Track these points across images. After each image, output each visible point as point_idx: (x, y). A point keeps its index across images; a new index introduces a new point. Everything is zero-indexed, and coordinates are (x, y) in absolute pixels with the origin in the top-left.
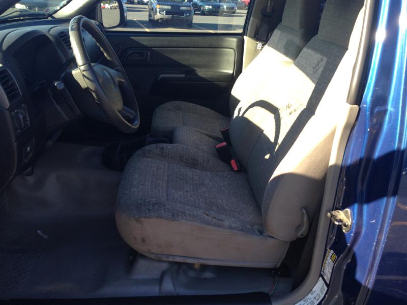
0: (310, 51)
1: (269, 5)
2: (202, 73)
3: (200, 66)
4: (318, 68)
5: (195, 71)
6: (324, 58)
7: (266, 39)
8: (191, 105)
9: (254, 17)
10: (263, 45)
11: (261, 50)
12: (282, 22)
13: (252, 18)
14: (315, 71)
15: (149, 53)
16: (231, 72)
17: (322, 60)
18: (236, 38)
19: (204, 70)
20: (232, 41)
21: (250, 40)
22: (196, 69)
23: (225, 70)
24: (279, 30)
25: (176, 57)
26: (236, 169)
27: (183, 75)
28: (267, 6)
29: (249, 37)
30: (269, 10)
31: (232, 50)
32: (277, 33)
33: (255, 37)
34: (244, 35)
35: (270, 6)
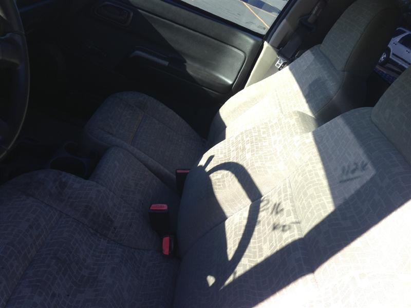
0: (347, 130)
1: (314, 12)
2: (192, 68)
3: (194, 59)
4: (351, 176)
5: (185, 62)
6: (370, 166)
7: (292, 58)
8: (162, 107)
9: (287, 20)
10: (284, 64)
11: (279, 70)
12: (322, 45)
13: (285, 21)
14: (345, 178)
15: (132, 14)
16: (230, 82)
17: (364, 167)
18: (254, 39)
19: (197, 65)
20: (247, 41)
21: (272, 49)
22: (187, 60)
23: (224, 76)
24: (314, 54)
25: (166, 34)
26: (166, 251)
27: (166, 63)
28: (310, 13)
29: (272, 45)
30: (311, 19)
31: (242, 54)
32: (308, 57)
33: (278, 48)
34: (266, 40)
35: (315, 14)
